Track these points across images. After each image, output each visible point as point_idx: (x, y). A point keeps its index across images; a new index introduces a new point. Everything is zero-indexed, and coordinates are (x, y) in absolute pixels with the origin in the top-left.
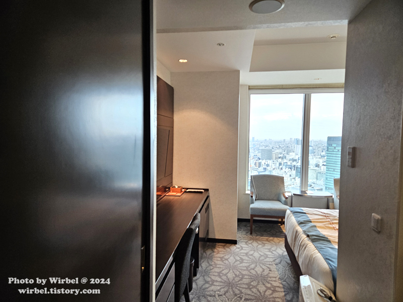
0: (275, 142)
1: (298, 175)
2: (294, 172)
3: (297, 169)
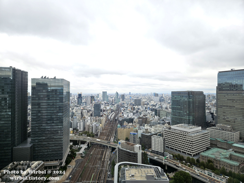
0: (143, 95)
1: (156, 114)
2: (154, 113)
3: (156, 111)
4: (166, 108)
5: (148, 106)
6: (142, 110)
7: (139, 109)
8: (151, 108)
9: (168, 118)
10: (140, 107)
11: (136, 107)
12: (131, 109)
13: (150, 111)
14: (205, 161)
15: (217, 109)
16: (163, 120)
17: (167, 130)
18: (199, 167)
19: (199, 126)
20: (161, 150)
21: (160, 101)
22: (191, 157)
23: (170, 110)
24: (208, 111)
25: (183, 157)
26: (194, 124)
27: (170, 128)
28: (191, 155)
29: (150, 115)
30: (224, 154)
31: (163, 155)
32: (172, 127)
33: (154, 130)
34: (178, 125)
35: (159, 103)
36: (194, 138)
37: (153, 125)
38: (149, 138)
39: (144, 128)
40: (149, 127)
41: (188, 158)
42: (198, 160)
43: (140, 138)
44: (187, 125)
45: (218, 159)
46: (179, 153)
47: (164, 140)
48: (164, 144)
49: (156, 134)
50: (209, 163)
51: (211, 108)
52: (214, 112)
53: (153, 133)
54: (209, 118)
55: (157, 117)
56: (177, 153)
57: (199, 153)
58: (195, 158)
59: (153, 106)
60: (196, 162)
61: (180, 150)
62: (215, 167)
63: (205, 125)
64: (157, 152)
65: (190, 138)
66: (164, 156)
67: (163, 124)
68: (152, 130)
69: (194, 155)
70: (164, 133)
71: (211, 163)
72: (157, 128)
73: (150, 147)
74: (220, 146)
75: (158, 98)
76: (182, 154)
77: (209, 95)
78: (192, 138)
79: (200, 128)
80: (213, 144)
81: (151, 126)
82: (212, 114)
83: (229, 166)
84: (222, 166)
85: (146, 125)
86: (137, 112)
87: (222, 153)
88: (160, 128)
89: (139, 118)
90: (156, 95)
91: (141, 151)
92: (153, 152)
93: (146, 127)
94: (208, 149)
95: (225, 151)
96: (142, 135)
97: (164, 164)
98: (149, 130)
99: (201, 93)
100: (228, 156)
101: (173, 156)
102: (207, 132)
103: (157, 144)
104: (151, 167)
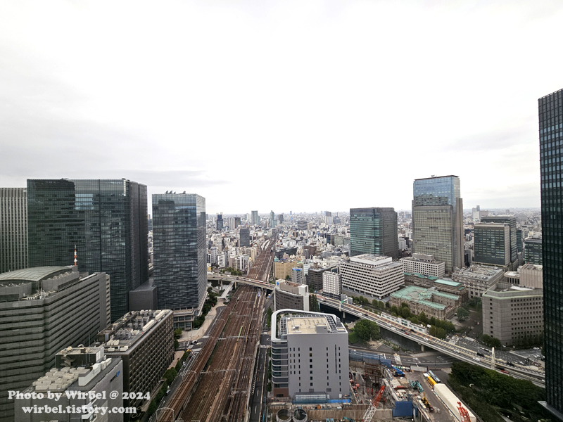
0: (309, 215)
1: (328, 242)
2: (325, 239)
3: (328, 236)
4: (343, 233)
5: (318, 230)
6: (309, 236)
7: (304, 235)
8: (321, 232)
9: (346, 247)
10: (305, 232)
11: (300, 232)
12: (294, 234)
13: (320, 238)
14: (397, 305)
15: (413, 231)
16: (339, 250)
17: (344, 263)
18: (390, 313)
19: (389, 256)
20: (336, 291)
21: (335, 222)
22: (378, 300)
23: (348, 235)
24: (401, 236)
25: (367, 300)
26: (381, 254)
27: (349, 261)
28: (378, 297)
29: (320, 243)
30: (424, 294)
31: (339, 298)
32: (352, 259)
33: (326, 264)
34: (360, 256)
35: (333, 226)
36: (382, 273)
37: (325, 257)
38: (320, 275)
39: (312, 261)
40: (318, 261)
41: (375, 302)
42: (388, 304)
43: (306, 275)
44: (372, 255)
45: (416, 301)
46: (361, 295)
47: (341, 278)
48: (341, 282)
49: (329, 270)
50: (403, 307)
51: (405, 231)
52: (410, 237)
53: (325, 268)
54: (402, 245)
55: (329, 246)
56: (359, 295)
57: (389, 294)
58: (384, 301)
59: (325, 229)
60: (385, 307)
61: (362, 290)
62: (412, 312)
63: (398, 255)
64: (331, 294)
65: (377, 273)
66: (340, 300)
67: (339, 255)
68: (324, 264)
69: (382, 297)
70: (340, 268)
71: (405, 308)
72: (330, 261)
73: (321, 287)
74: (418, 284)
75: (331, 219)
76: (365, 297)
77: (403, 212)
78: (379, 274)
79: (391, 258)
80: (409, 281)
81: (322, 259)
82: (407, 239)
83: (430, 310)
84: (420, 312)
85: (314, 257)
86: (302, 238)
87: (422, 293)
88: (335, 261)
89: (305, 247)
90: (328, 214)
91: (308, 294)
92: (325, 294)
93: (315, 259)
94: (401, 288)
95: (426, 290)
96: (309, 271)
97: (340, 310)
98: (319, 264)
99: (391, 210)
100: (429, 297)
101: (353, 299)
102: (400, 264)
103: (331, 283)
104: (322, 316)
